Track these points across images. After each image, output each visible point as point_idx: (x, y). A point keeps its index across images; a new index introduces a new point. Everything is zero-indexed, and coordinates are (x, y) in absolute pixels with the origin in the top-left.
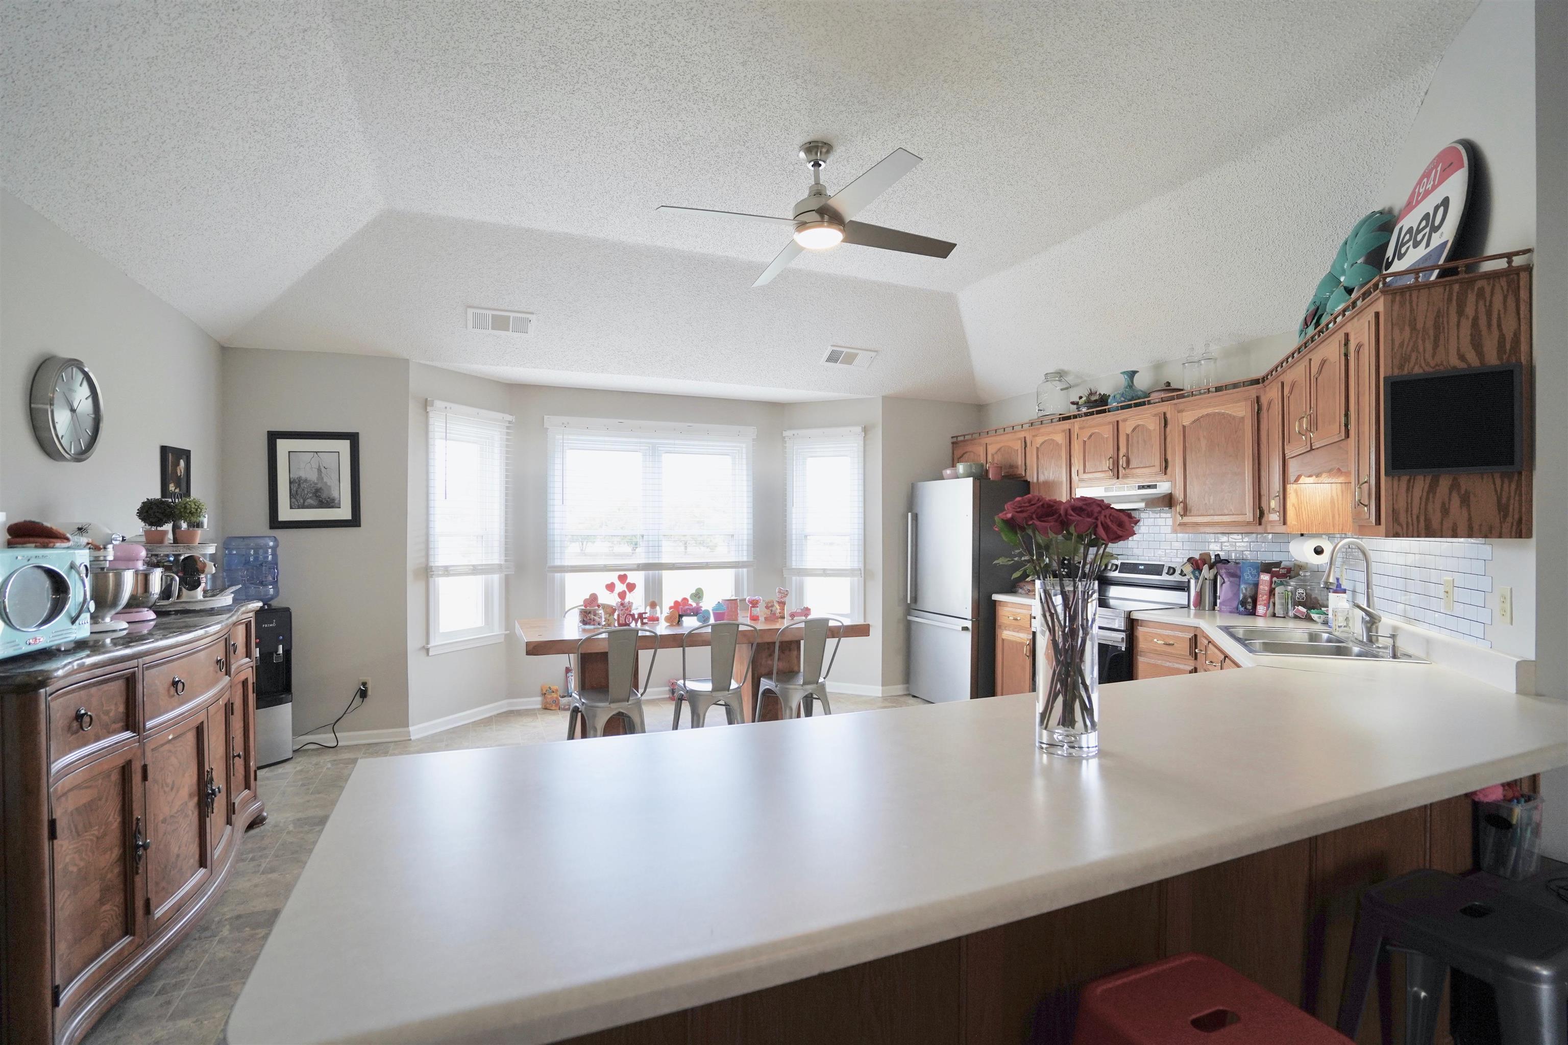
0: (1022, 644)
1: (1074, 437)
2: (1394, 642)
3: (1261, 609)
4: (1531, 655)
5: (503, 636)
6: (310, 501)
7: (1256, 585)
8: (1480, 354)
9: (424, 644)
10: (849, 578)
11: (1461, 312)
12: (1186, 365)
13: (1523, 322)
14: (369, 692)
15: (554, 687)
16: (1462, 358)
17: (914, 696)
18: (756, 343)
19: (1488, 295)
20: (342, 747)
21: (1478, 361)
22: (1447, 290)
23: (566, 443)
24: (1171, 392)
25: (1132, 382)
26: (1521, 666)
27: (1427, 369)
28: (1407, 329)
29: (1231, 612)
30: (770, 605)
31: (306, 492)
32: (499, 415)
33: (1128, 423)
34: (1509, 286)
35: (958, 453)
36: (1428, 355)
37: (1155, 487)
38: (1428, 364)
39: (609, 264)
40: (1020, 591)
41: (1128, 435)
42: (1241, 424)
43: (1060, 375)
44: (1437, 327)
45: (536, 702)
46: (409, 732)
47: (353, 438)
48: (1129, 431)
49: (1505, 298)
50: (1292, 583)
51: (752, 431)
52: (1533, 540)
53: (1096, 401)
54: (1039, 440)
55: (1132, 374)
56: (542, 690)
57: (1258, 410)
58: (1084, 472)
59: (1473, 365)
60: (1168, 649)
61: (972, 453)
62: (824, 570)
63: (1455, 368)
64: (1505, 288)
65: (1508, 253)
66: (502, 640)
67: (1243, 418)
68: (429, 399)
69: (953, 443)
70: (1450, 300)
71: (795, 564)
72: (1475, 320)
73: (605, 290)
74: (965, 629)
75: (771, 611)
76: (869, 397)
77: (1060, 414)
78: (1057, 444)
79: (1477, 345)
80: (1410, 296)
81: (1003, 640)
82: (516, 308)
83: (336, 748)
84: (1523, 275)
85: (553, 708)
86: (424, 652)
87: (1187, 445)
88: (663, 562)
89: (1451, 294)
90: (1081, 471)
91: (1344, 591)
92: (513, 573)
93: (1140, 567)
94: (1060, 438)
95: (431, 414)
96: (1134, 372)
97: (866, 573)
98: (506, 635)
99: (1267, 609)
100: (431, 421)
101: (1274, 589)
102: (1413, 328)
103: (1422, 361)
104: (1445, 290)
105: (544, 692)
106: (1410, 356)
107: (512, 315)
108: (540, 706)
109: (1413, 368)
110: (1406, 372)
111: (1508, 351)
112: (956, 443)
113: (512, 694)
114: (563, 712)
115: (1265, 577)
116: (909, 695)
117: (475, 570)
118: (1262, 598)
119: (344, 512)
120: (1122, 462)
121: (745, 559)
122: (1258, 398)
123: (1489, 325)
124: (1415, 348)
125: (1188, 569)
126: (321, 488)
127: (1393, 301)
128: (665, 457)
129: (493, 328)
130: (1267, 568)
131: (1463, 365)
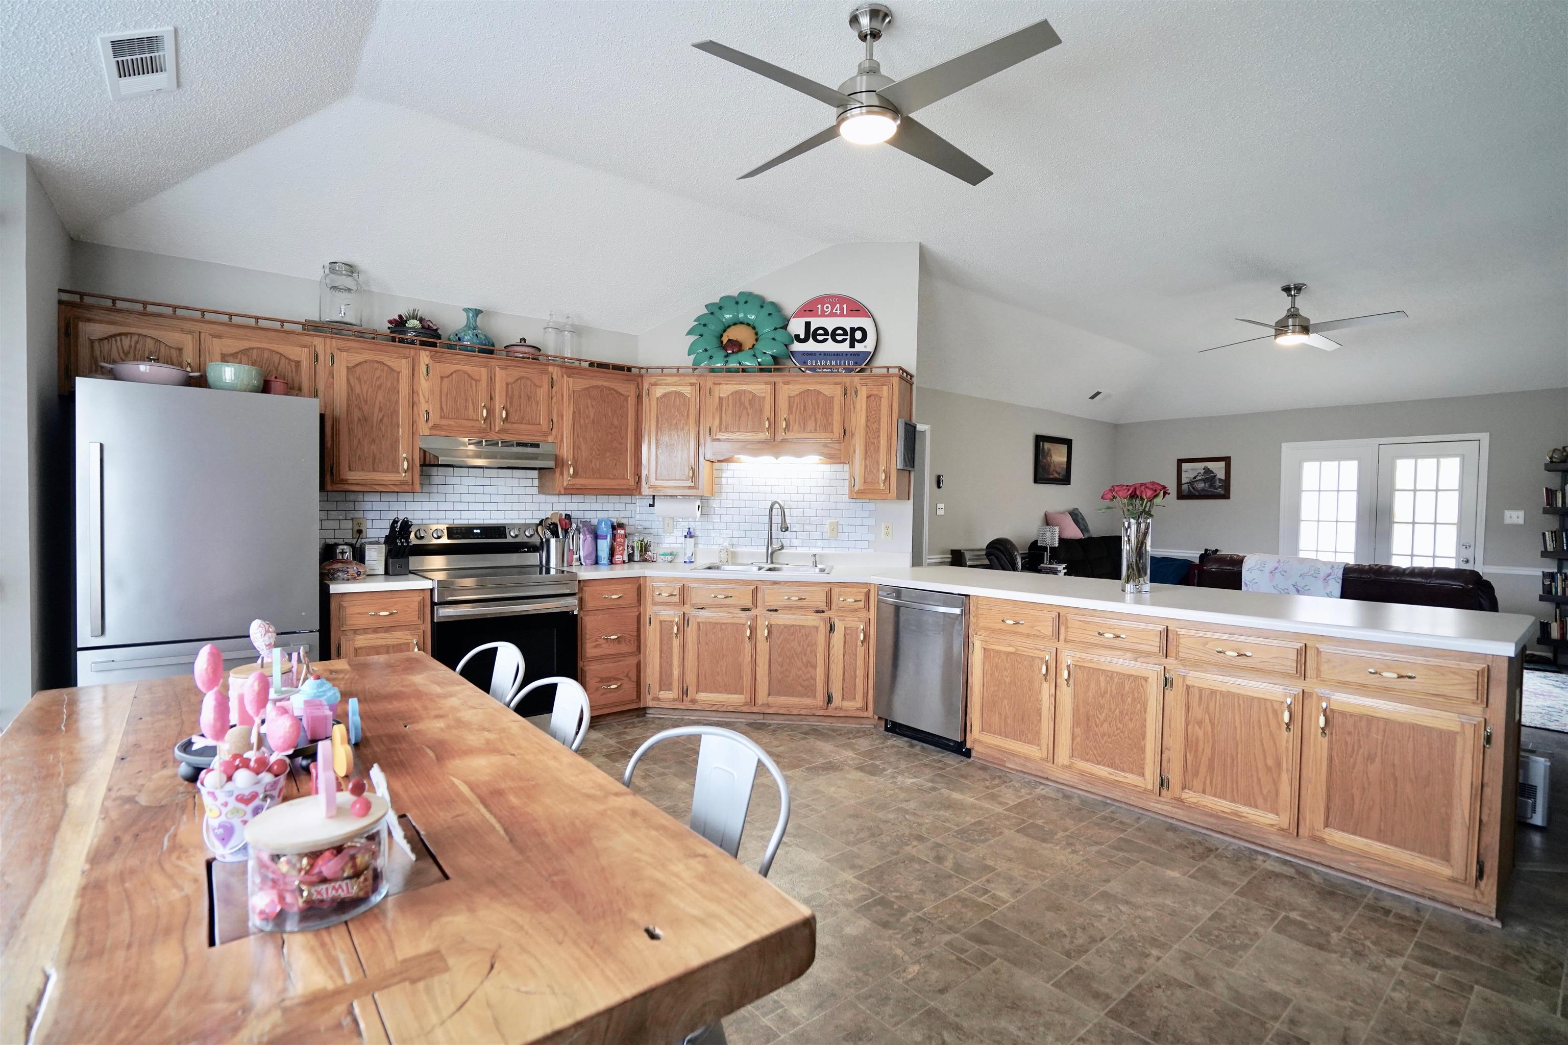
1: (421, 368)
2: (815, 559)
25: (476, 321)
41: (508, 385)
48: (510, 380)
52: (911, 501)
54: (351, 359)
57: (638, 394)
58: (441, 417)
60: (617, 602)
69: (62, 303)
78: (391, 371)
87: (576, 409)
90: (435, 413)
93: (475, 531)
96: (482, 312)
115: (621, 532)
118: (619, 550)
120: (502, 414)
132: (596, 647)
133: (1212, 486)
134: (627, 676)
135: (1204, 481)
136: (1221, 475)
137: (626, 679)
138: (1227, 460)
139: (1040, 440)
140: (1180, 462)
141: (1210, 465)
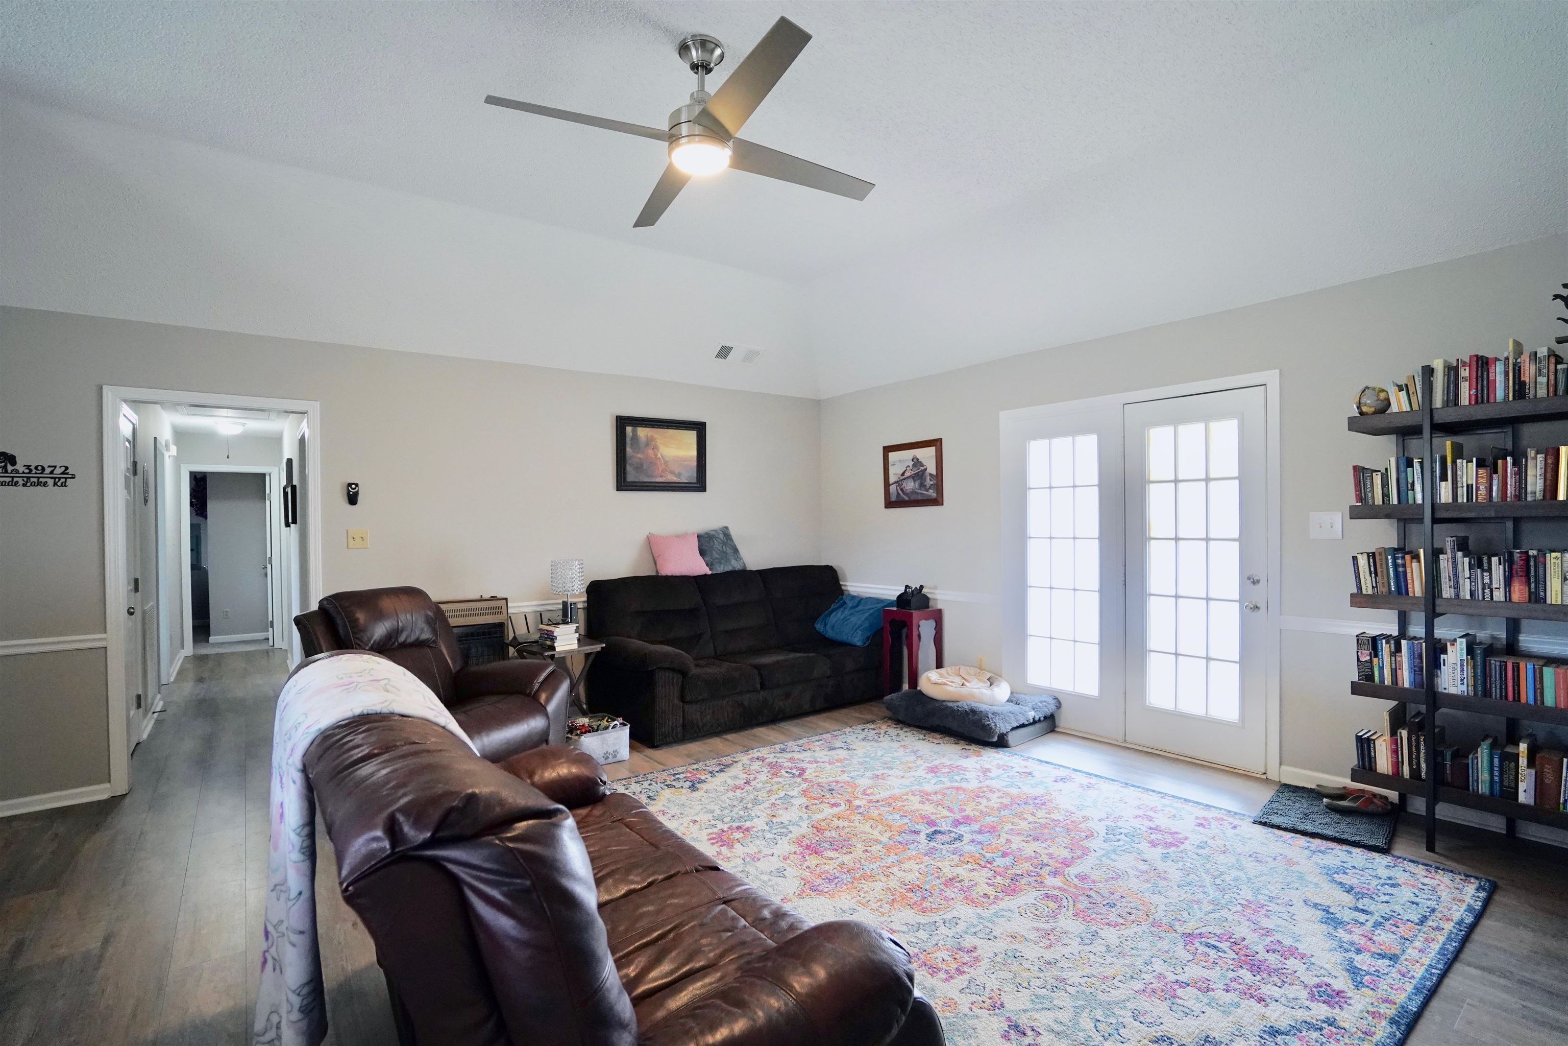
133: (922, 485)
135: (914, 477)
136: (932, 469)
138: (936, 443)
139: (623, 423)
140: (887, 450)
141: (920, 453)
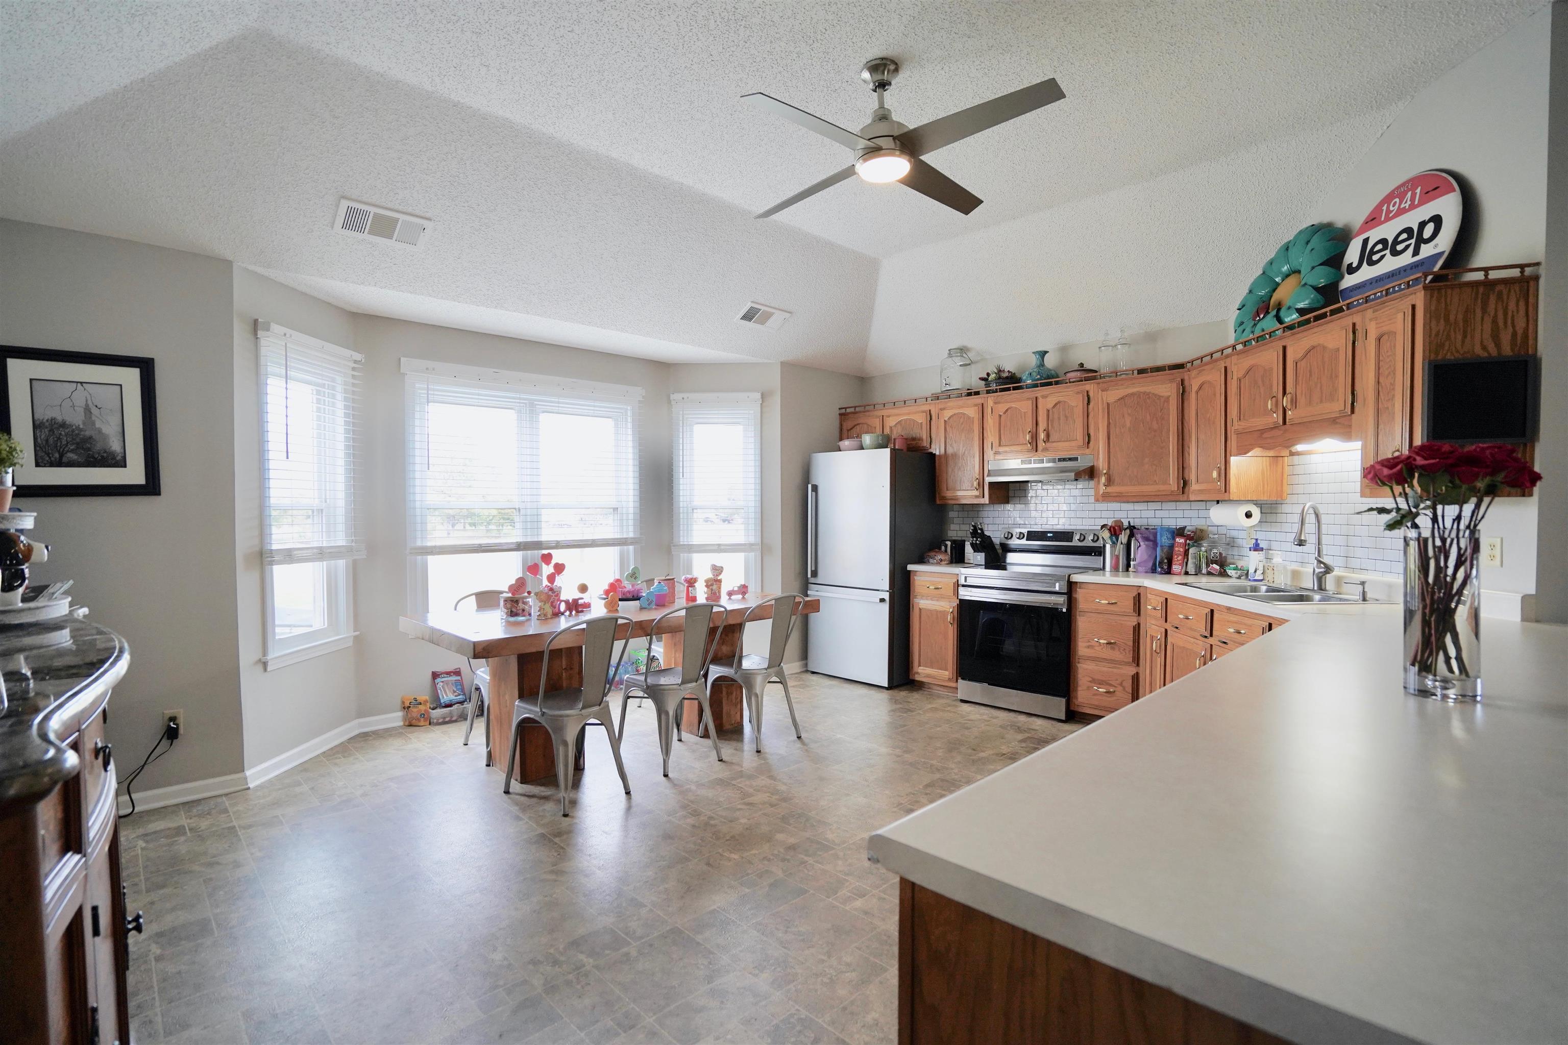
0: (944, 613)
1: (988, 411)
2: (1364, 588)
3: (1176, 568)
4: (1532, 591)
5: (352, 639)
6: (72, 456)
7: (1172, 547)
8: (1498, 345)
9: (259, 655)
10: (743, 554)
11: (1484, 310)
12: (1103, 348)
13: (1531, 322)
14: (181, 731)
15: (421, 698)
16: (1484, 348)
17: (813, 673)
18: (679, 291)
19: (1505, 297)
20: (140, 813)
21: (1496, 352)
22: (1475, 290)
23: (432, 394)
24: (1088, 374)
25: (1043, 361)
26: (1525, 598)
27: (1457, 355)
28: (1442, 321)
29: (1146, 572)
30: (710, 583)
31: (64, 442)
32: (348, 353)
33: (1049, 399)
34: (1520, 290)
35: (848, 424)
36: (1459, 345)
37: (1076, 459)
38: (1457, 351)
39: (547, 169)
40: (931, 561)
41: (1048, 411)
42: (1166, 404)
43: (963, 350)
44: (1466, 321)
45: (396, 719)
46: (246, 778)
47: (146, 367)
48: (1050, 406)
49: (1518, 301)
50: (1204, 544)
51: (638, 392)
52: (1534, 500)
53: (1007, 378)
54: (947, 414)
55: (1043, 354)
56: (403, 703)
57: (1183, 392)
58: (1000, 445)
59: (1493, 355)
60: (1112, 608)
61: (865, 426)
62: (719, 545)
63: (1478, 356)
64: (1518, 293)
65: (1521, 264)
66: (350, 644)
67: (1168, 397)
68: (260, 320)
69: (841, 415)
70: (1476, 299)
71: (683, 540)
72: (1496, 316)
73: (532, 202)
74: (882, 600)
75: (712, 590)
76: (766, 361)
77: (968, 390)
78: (969, 418)
79: (1496, 337)
80: (1446, 293)
81: (920, 609)
82: (410, 210)
83: (130, 818)
84: (1532, 283)
85: (422, 723)
86: (260, 667)
87: (1111, 421)
88: (543, 540)
89: (1477, 293)
90: (996, 443)
91: (1262, 549)
92: (365, 557)
93: (1049, 535)
94: (972, 412)
95: (263, 342)
96: (1046, 352)
97: (764, 548)
98: (356, 637)
99: (1182, 568)
100: (263, 351)
101: (1188, 549)
102: (1447, 320)
103: (1454, 349)
104: (1473, 290)
105: (407, 704)
106: (1444, 345)
107: (402, 217)
108: (401, 724)
109: (1446, 354)
110: (1440, 357)
111: (1518, 345)
112: (844, 415)
113: (362, 713)
114: (437, 727)
115: (1180, 540)
116: (807, 671)
117: (321, 554)
118: (1177, 559)
119: (134, 473)
120: (1042, 436)
121: (631, 535)
122: (1182, 381)
123: (1505, 323)
124: (1448, 337)
125: (1106, 534)
126: (91, 438)
127: (1432, 297)
128: (543, 417)
129: (369, 233)
130: (1180, 532)
131: (1486, 354)
132: (1088, 647)
134: (1121, 684)
137: (1120, 688)
